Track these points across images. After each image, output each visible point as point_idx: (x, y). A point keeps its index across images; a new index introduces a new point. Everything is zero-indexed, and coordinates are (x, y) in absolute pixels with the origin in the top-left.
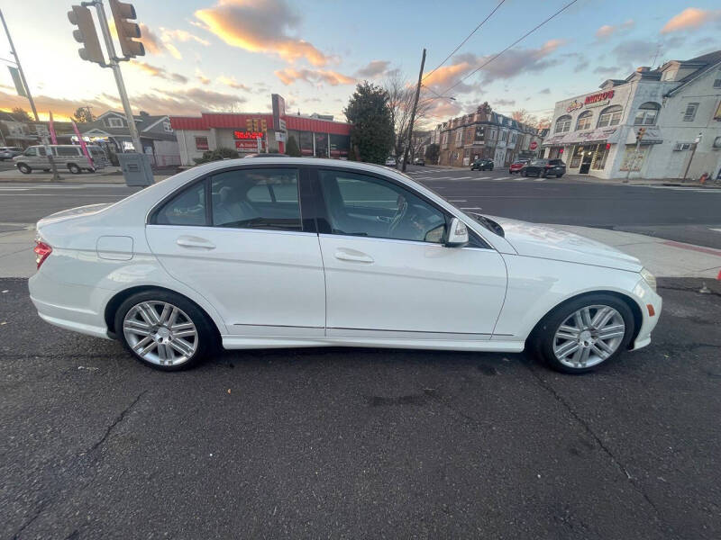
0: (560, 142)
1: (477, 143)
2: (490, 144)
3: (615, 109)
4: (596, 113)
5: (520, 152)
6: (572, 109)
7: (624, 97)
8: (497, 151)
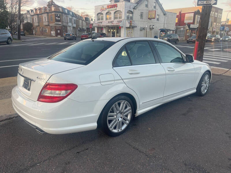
0: (101, 25)
1: (57, 23)
2: (64, 24)
3: (119, 12)
4: (112, 12)
5: (79, 29)
6: (102, 10)
7: (121, 7)
8: (68, 28)
